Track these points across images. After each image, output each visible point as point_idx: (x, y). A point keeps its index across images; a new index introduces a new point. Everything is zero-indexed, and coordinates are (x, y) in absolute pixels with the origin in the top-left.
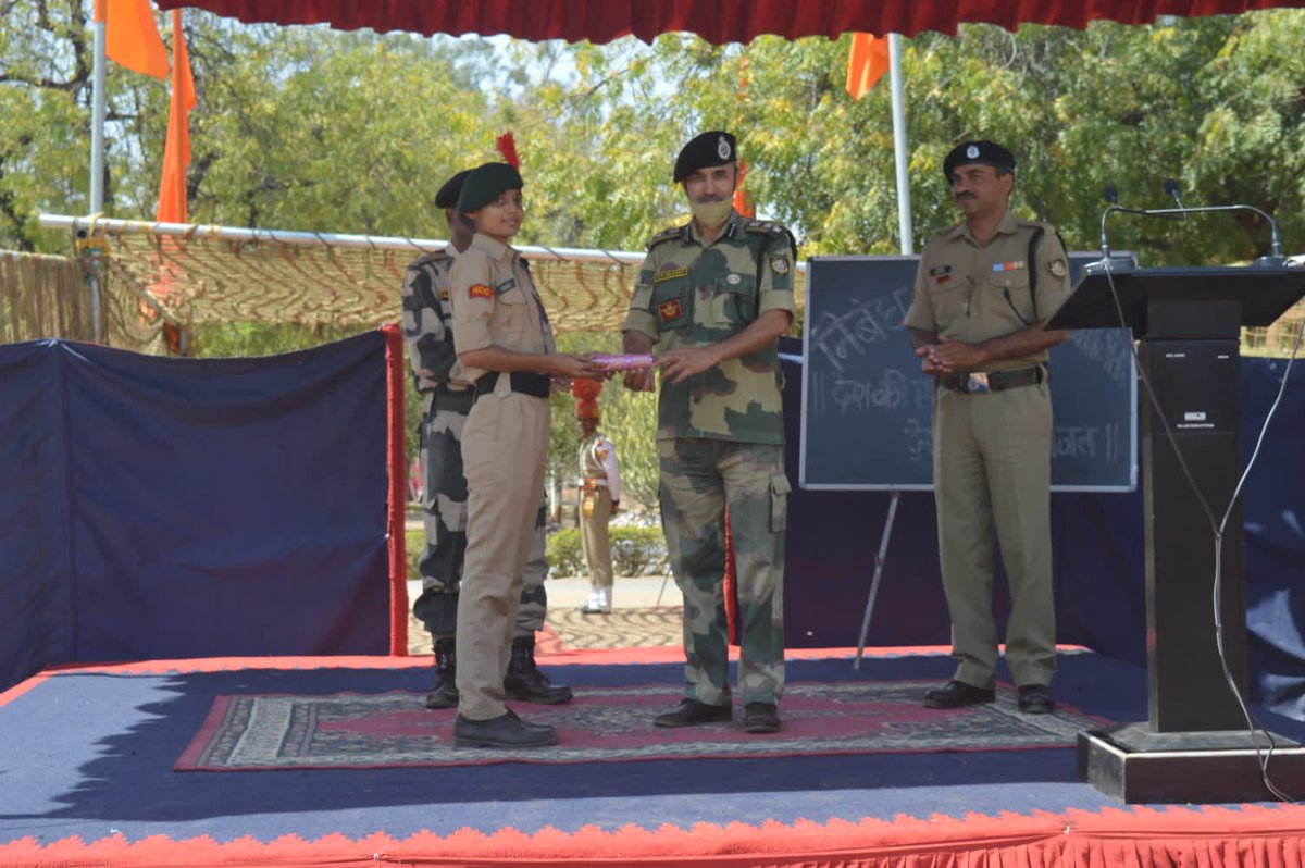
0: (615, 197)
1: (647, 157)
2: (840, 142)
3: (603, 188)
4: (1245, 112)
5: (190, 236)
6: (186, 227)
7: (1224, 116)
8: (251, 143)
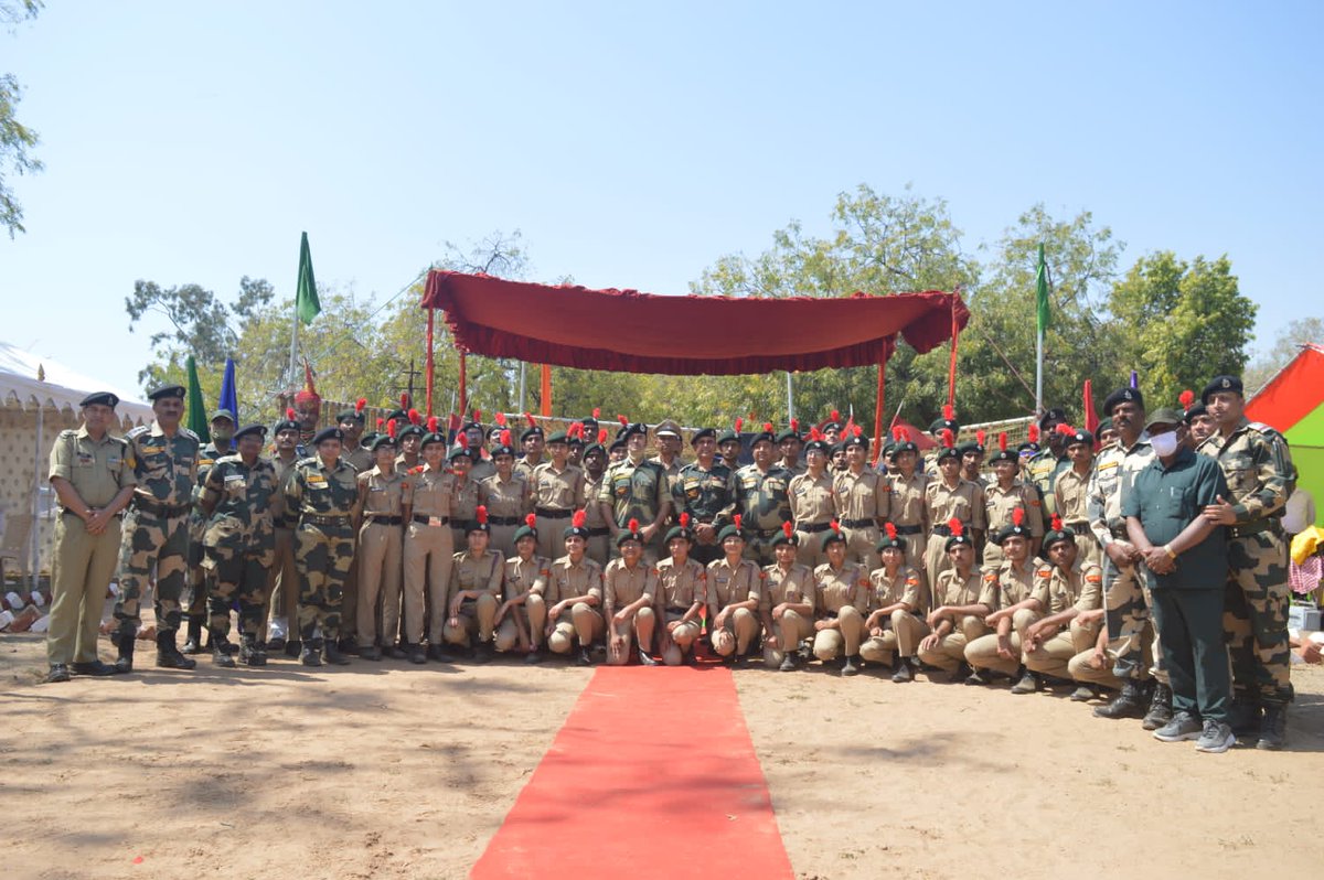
0: (698, 408)
1: (709, 394)
2: (776, 390)
3: (695, 405)
4: (923, 382)
5: (551, 421)
6: (550, 418)
7: (915, 384)
8: (565, 381)
